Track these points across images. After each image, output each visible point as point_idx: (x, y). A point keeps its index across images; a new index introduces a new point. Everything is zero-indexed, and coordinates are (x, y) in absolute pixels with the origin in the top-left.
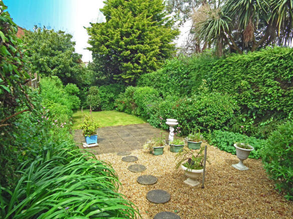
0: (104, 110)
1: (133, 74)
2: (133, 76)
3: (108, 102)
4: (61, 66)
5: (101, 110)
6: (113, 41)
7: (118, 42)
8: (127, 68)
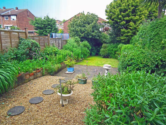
0: (110, 58)
1: (127, 36)
2: (127, 38)
3: (114, 53)
4: (86, 32)
5: (108, 58)
6: (115, 16)
7: (118, 16)
8: (124, 32)
